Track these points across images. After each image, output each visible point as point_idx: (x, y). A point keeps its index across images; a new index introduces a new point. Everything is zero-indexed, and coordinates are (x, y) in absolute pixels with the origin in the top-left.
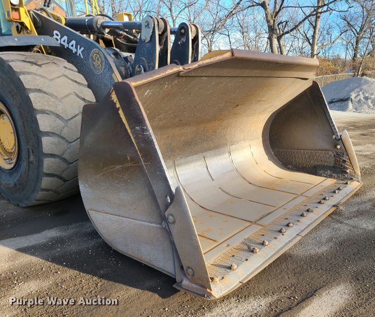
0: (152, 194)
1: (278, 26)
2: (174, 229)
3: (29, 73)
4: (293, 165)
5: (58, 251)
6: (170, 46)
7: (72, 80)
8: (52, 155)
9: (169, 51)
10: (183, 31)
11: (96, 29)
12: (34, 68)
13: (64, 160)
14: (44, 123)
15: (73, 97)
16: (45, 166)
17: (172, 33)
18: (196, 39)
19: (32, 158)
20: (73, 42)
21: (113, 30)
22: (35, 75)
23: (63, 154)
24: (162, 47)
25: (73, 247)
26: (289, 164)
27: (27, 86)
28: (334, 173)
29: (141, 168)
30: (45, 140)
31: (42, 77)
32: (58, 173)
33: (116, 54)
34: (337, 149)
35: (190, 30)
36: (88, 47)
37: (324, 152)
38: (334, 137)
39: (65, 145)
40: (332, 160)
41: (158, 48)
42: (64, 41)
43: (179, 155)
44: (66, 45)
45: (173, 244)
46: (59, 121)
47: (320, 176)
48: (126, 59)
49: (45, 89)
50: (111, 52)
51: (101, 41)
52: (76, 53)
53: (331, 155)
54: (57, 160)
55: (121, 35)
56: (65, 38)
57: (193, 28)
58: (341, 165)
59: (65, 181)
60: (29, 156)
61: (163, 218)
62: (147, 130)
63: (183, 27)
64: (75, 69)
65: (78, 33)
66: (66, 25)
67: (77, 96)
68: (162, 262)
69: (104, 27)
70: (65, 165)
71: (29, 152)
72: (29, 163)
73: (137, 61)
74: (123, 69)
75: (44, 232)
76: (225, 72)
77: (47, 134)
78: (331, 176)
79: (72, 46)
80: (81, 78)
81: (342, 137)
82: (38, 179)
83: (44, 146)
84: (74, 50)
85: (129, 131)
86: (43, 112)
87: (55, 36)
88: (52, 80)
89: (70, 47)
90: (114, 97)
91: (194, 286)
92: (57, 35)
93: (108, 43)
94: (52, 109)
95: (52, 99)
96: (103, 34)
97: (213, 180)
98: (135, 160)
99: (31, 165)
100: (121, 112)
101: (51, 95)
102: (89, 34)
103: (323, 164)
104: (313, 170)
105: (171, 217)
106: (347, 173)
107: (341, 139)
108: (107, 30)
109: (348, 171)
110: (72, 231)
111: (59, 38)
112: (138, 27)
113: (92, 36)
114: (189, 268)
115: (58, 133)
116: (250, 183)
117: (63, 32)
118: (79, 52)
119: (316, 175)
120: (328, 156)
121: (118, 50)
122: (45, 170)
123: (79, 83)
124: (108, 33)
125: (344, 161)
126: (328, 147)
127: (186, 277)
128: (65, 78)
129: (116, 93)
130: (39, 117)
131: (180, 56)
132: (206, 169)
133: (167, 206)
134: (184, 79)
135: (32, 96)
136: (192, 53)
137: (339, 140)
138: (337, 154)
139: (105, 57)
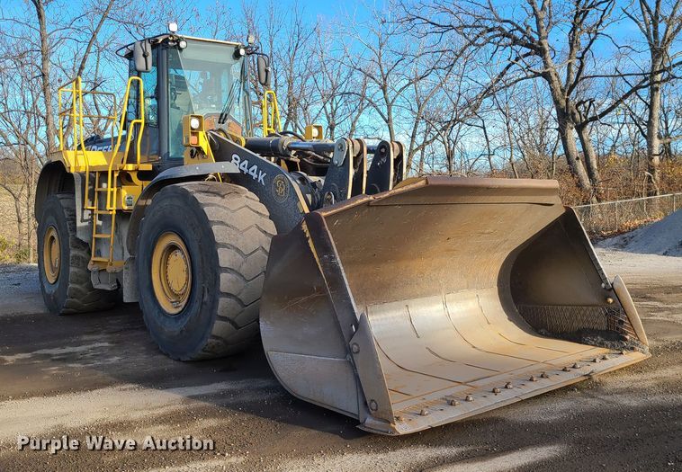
0: (337, 323)
1: (577, 108)
2: (358, 359)
3: (213, 205)
4: (547, 329)
5: (231, 400)
6: (367, 167)
7: (254, 211)
8: (228, 295)
9: (365, 175)
10: (383, 150)
11: (281, 152)
12: (217, 199)
13: (240, 301)
14: (224, 258)
15: (254, 229)
16: (220, 306)
17: (369, 151)
18: (399, 159)
19: (205, 299)
20: (255, 167)
21: (302, 152)
22: (219, 206)
23: (240, 294)
24: (357, 170)
25: (247, 398)
26: (542, 328)
27: (210, 219)
28: (607, 340)
29: (327, 297)
30: (224, 277)
31: (225, 208)
32: (230, 317)
33: (303, 180)
34: (609, 303)
35: (391, 149)
36: (272, 172)
37: (590, 308)
38: (603, 285)
39: (243, 284)
40: (604, 320)
41: (352, 172)
42: (244, 166)
43: (373, 299)
44: (246, 171)
45: (357, 378)
46: (238, 256)
47: (586, 344)
48: (314, 184)
49: (227, 222)
50: (296, 177)
51: (283, 162)
52: (257, 179)
53: (601, 313)
54: (233, 300)
55: (309, 155)
56: (246, 162)
57: (396, 146)
58: (618, 329)
59: (237, 327)
60: (203, 295)
61: (348, 351)
62: (335, 258)
63: (384, 145)
64: (257, 199)
65: (258, 155)
66: (245, 147)
67: (259, 228)
68: (345, 402)
69: (290, 149)
70: (239, 308)
71: (204, 292)
72: (203, 303)
73: (327, 187)
74: (309, 196)
75: (213, 385)
76: (422, 200)
77: (226, 270)
78: (601, 345)
79: (253, 171)
80: (263, 209)
81: (615, 287)
82: (210, 324)
83: (221, 284)
84: (255, 176)
85: (317, 260)
86: (224, 246)
87: (234, 161)
88: (235, 211)
89: (251, 173)
90: (305, 227)
91: (378, 422)
92: (236, 159)
93: (292, 167)
94: (233, 243)
95: (233, 232)
96: (289, 156)
97: (419, 337)
98: (322, 290)
99: (204, 306)
100: (310, 241)
101: (234, 228)
102: (269, 157)
103: (591, 326)
104: (577, 336)
105: (355, 346)
106: (626, 340)
107: (613, 288)
108: (293, 152)
109: (628, 337)
110: (243, 386)
111: (238, 162)
112: (331, 148)
113: (273, 159)
114: (372, 401)
115: (236, 269)
116: (474, 347)
117: (243, 156)
118: (261, 178)
119: (581, 343)
120: (596, 314)
121: (305, 174)
122: (219, 312)
123: (260, 214)
124: (295, 155)
125: (621, 322)
126: (595, 301)
127: (370, 414)
128: (246, 208)
129: (307, 224)
130: (220, 251)
131: (378, 179)
132: (409, 323)
133: (352, 335)
134: (375, 208)
135: (215, 228)
136: (395, 174)
137: (610, 290)
138: (610, 311)
139: (291, 184)
